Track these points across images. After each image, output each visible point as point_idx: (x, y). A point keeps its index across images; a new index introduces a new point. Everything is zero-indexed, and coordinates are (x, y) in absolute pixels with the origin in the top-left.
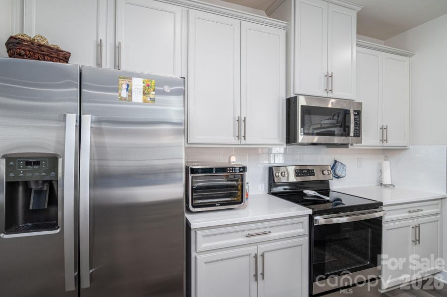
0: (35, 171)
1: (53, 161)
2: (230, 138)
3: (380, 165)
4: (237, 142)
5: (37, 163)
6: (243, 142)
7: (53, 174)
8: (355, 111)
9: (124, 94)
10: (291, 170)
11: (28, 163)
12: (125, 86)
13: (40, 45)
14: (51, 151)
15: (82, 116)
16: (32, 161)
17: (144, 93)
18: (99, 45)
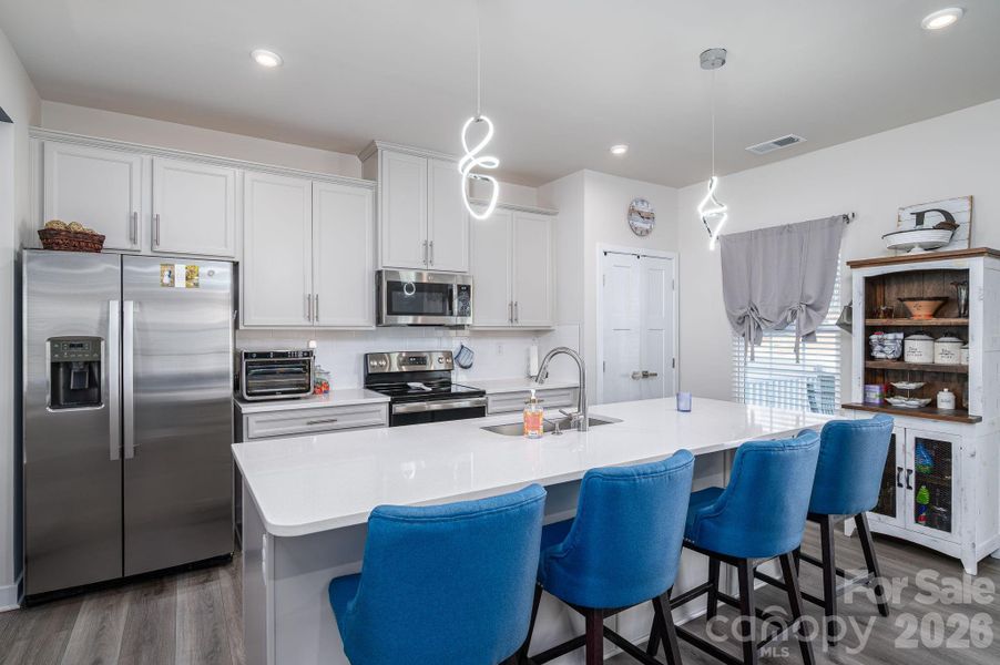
0: (79, 353)
1: (96, 342)
2: (299, 319)
3: (528, 350)
4: (308, 323)
5: (81, 346)
6: (316, 323)
7: (96, 355)
8: (459, 287)
9: (166, 280)
10: (395, 358)
11: (72, 346)
12: (167, 273)
13: (76, 233)
14: (94, 334)
15: (125, 303)
16: (75, 343)
17: (187, 279)
18: (134, 218)
